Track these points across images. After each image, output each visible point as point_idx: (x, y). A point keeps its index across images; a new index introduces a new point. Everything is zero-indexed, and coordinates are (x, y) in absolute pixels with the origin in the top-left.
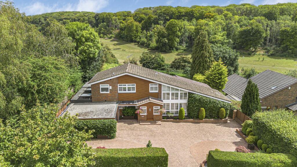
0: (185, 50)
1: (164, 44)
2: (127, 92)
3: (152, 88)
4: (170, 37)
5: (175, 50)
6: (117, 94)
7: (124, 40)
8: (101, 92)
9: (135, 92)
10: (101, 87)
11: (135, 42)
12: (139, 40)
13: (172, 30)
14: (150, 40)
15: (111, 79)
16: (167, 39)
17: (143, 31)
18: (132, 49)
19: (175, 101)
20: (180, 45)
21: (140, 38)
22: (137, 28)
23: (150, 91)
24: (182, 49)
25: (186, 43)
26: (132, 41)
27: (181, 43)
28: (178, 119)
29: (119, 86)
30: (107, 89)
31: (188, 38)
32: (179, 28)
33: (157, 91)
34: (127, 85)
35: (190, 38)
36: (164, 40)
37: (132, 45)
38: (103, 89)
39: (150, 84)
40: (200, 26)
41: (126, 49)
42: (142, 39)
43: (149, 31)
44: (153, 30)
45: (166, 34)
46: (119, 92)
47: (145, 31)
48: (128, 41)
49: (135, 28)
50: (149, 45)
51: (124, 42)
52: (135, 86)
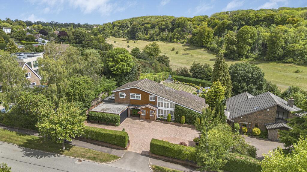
1: (233, 52)
2: (135, 99)
3: (151, 98)
4: (240, 44)
6: (129, 100)
8: (120, 97)
9: (140, 99)
10: (120, 94)
11: (205, 47)
12: (209, 46)
13: (242, 37)
14: (220, 46)
15: (126, 90)
16: (236, 46)
17: (215, 36)
18: (200, 55)
19: (166, 109)
20: (252, 53)
23: (150, 100)
26: (202, 47)
28: (166, 121)
29: (131, 95)
30: (123, 96)
32: (251, 35)
33: (154, 101)
34: (135, 94)
35: (264, 45)
36: (233, 47)
37: (202, 50)
39: (150, 95)
41: (195, 55)
42: (212, 45)
43: (220, 37)
44: (226, 36)
45: (236, 41)
46: (131, 98)
47: (217, 37)
48: (198, 47)
49: (206, 34)
50: (218, 51)
51: (195, 47)
52: (140, 96)
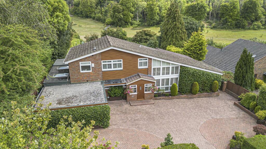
0: (139, 25)
1: (120, 20)
2: (113, 69)
3: (141, 65)
4: (125, 12)
5: (130, 25)
6: (101, 73)
7: (79, 16)
8: (81, 72)
9: (122, 69)
10: (81, 65)
11: (91, 17)
12: (94, 16)
13: (126, 6)
14: (105, 15)
15: (93, 56)
16: (122, 15)
17: (97, 7)
18: (88, 25)
19: (166, 77)
20: (134, 20)
21: (95, 14)
22: (91, 4)
23: (139, 67)
24: (136, 24)
25: (140, 18)
26: (87, 17)
27: (135, 18)
28: (170, 95)
29: (103, 63)
30: (88, 68)
31: (141, 13)
32: (133, 4)
33: (147, 67)
34: (112, 61)
35: (143, 13)
36: (120, 15)
37: (88, 21)
38: (84, 68)
39: (139, 59)
40: (152, 2)
41: (82, 25)
42: (97, 15)
43: (103, 7)
44: (107, 6)
45: (121, 9)
46: (103, 70)
47: (99, 7)
48: (83, 17)
49: (89, 4)
50: (105, 20)
51: (79, 17)
52: (122, 62)
